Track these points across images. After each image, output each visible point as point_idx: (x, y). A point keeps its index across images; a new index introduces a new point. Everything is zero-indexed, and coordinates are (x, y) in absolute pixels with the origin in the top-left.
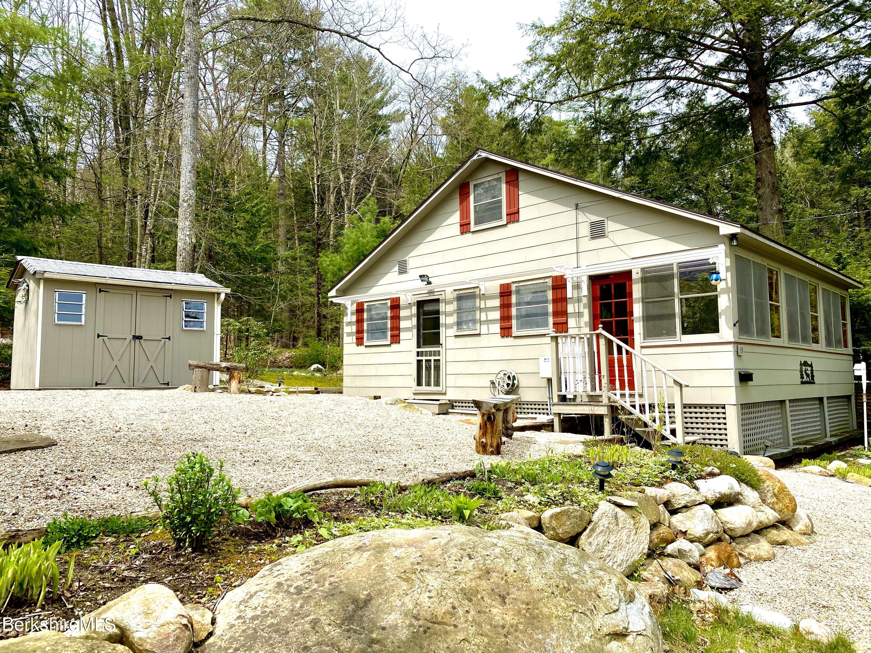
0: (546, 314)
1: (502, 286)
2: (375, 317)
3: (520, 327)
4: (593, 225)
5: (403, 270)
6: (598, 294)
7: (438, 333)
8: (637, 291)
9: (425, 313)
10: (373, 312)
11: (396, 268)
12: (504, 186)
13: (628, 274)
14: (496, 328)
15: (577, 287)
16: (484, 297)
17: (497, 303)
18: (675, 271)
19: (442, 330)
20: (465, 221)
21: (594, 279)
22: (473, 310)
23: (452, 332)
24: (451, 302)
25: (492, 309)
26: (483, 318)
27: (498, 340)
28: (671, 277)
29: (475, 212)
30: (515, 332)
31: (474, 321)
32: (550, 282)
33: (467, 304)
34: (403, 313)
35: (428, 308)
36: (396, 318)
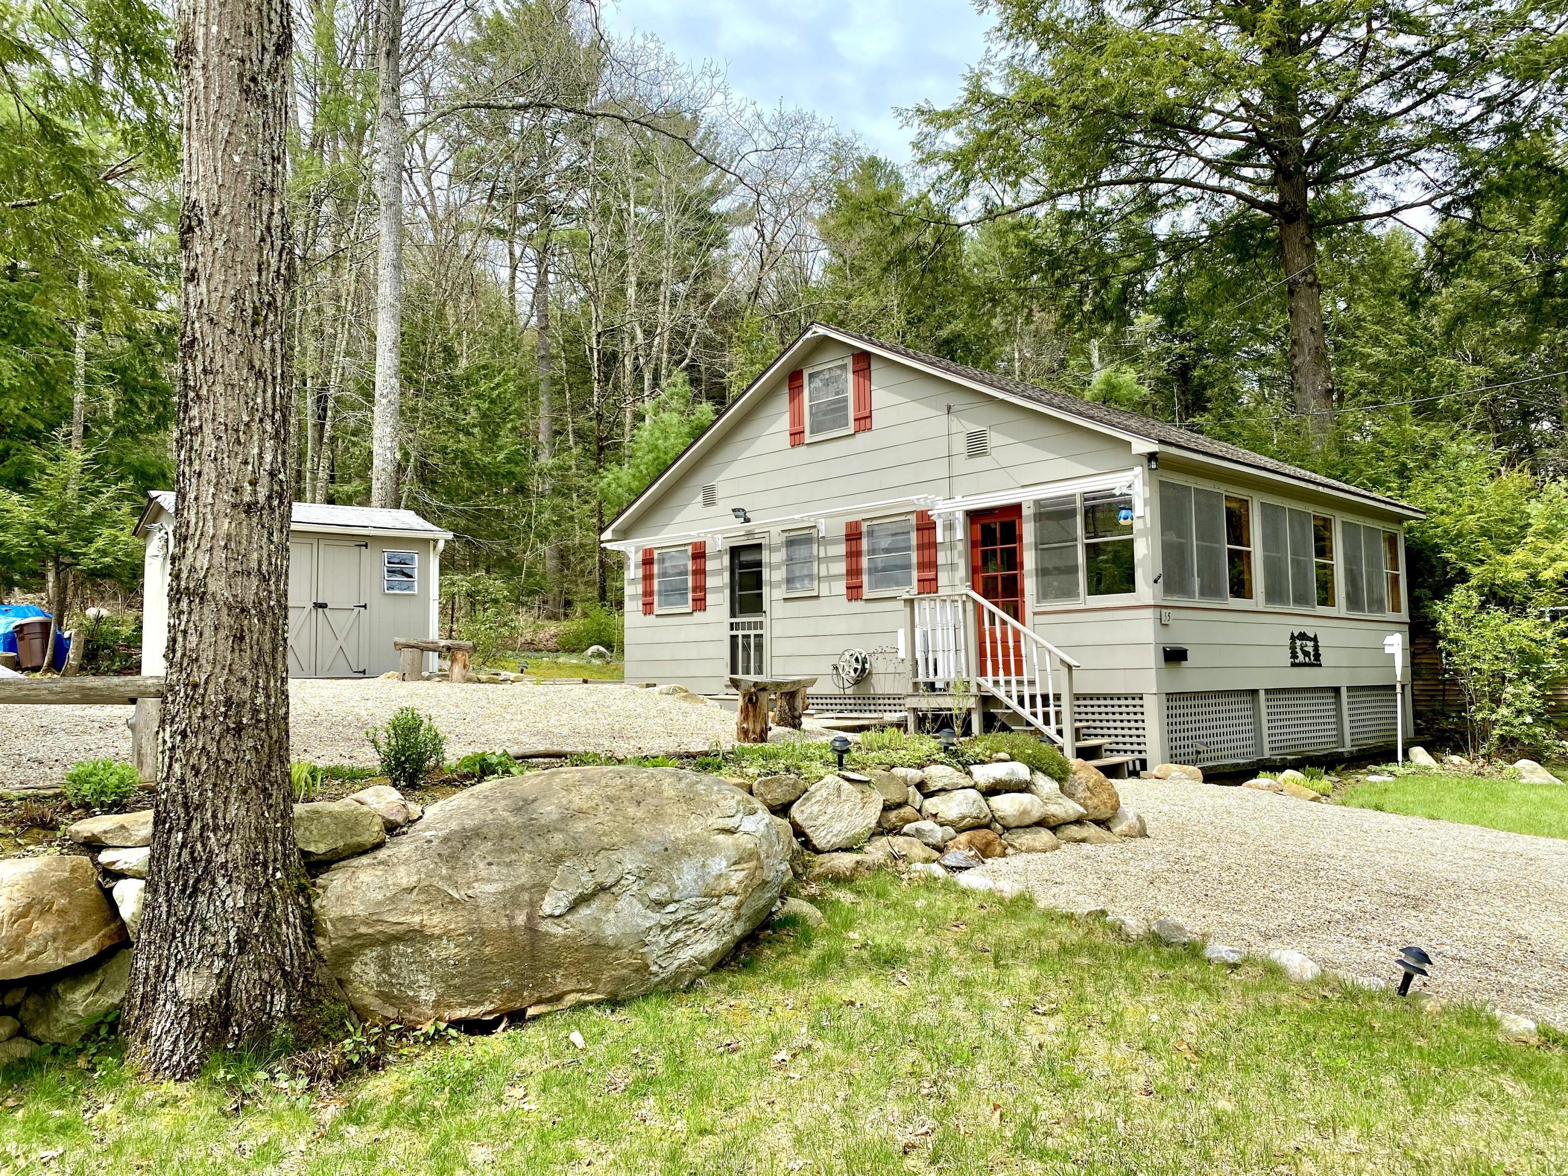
0: (908, 567)
1: (849, 525)
2: (670, 571)
3: (874, 585)
4: (971, 436)
5: (709, 501)
6: (979, 537)
7: (760, 595)
8: (1028, 531)
9: (743, 566)
10: (667, 564)
11: (700, 498)
12: (850, 376)
13: (1016, 509)
14: (840, 587)
15: (950, 527)
16: (822, 541)
17: (841, 549)
18: (1078, 504)
19: (766, 590)
20: (797, 428)
21: (973, 516)
22: (808, 561)
23: (779, 593)
24: (778, 549)
25: (835, 558)
26: (823, 573)
27: (843, 605)
28: (1072, 513)
29: (811, 414)
30: (867, 593)
31: (810, 577)
32: (913, 519)
33: (801, 552)
34: (710, 565)
35: (746, 557)
36: (700, 573)
